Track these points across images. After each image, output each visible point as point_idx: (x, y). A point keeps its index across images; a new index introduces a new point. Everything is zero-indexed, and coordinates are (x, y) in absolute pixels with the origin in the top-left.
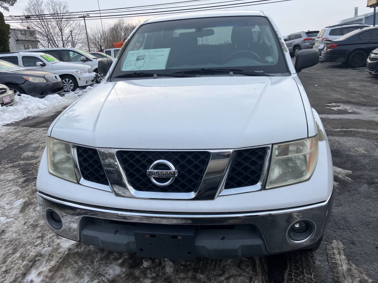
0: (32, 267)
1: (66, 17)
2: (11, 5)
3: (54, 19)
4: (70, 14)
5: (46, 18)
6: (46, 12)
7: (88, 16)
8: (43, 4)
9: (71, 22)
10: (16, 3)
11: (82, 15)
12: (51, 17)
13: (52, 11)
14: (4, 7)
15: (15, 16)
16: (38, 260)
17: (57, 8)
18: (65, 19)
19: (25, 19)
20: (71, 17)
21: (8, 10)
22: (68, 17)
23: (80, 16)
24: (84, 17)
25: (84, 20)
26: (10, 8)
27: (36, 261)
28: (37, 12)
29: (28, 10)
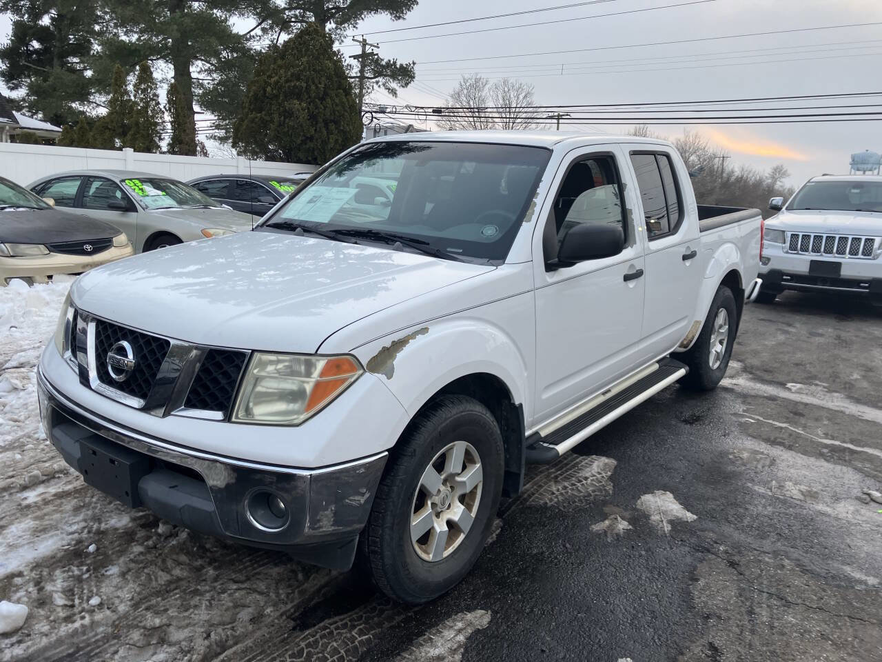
1: (524, 115)
2: (403, 87)
3: (502, 118)
4: (535, 109)
5: (487, 115)
6: (490, 104)
7: (568, 117)
8: (487, 87)
9: (534, 126)
10: (412, 82)
11: (556, 114)
12: (497, 115)
13: (501, 101)
14: (389, 89)
15: (416, 108)
16: (59, 477)
17: (512, 96)
18: (524, 121)
19: (432, 114)
20: (535, 115)
21: (395, 93)
22: (529, 115)
23: (551, 114)
24: (559, 117)
25: (558, 123)
26: (400, 91)
27: (54, 477)
28: (471, 103)
29: (456, 96)
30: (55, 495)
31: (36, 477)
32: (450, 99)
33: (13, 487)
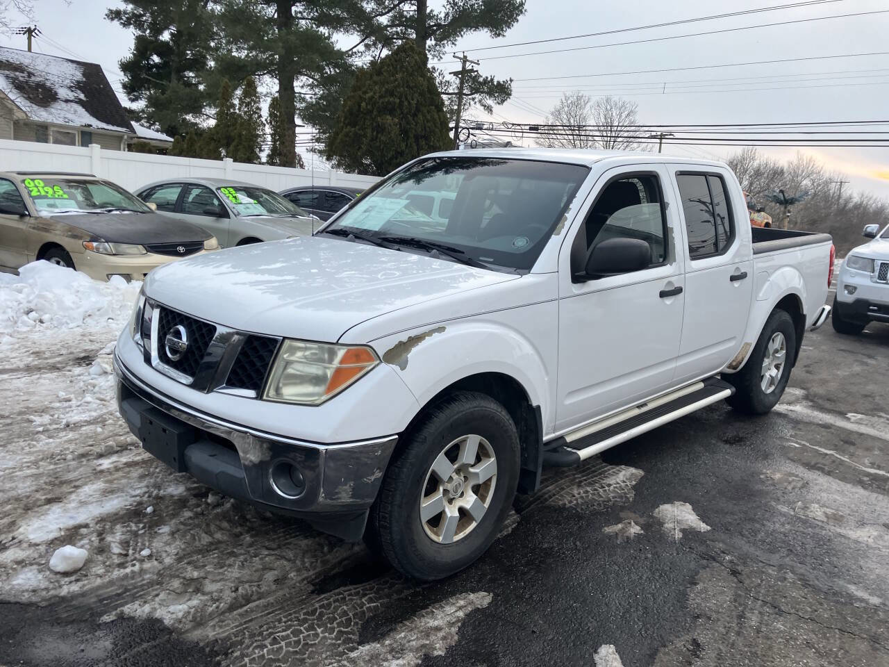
0: (117, 452)
1: (626, 134)
2: (499, 103)
3: (603, 136)
4: (637, 128)
5: (588, 133)
6: (591, 121)
7: (672, 137)
8: (588, 105)
9: (635, 145)
10: (508, 99)
11: (659, 133)
12: (598, 134)
13: (603, 120)
14: (485, 106)
15: (513, 124)
16: (130, 449)
17: (614, 114)
18: (625, 140)
19: (529, 131)
20: (637, 134)
21: (491, 110)
22: (631, 134)
23: (654, 134)
24: (662, 137)
25: (661, 143)
26: (496, 108)
27: (127, 449)
28: (572, 121)
29: (557, 114)
30: (125, 464)
31: (111, 447)
32: (551, 117)
33: (91, 455)
